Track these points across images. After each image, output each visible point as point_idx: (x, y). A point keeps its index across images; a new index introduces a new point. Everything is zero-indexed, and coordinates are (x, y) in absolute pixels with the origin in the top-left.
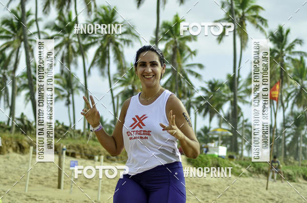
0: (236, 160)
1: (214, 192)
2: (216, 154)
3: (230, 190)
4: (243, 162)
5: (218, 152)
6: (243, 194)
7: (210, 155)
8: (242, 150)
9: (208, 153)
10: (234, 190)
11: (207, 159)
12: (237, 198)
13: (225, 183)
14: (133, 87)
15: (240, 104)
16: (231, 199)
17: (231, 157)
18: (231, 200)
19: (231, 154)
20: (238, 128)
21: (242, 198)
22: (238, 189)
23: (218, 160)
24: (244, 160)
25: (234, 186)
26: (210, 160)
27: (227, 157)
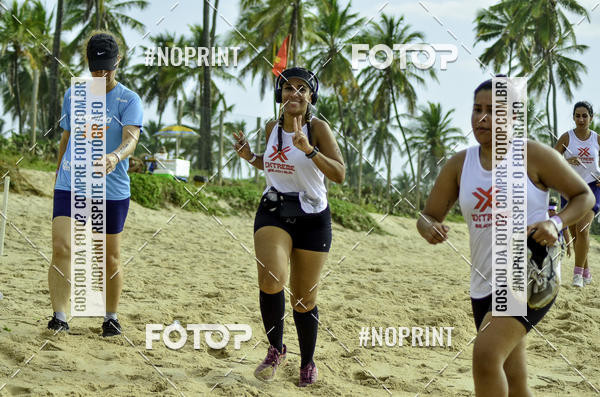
0: (207, 185)
1: (164, 243)
2: (171, 173)
3: (195, 240)
4: (221, 188)
5: (174, 169)
6: (218, 249)
7: (159, 176)
8: (220, 167)
9: (155, 172)
10: (202, 241)
11: (154, 183)
12: (207, 256)
13: (188, 227)
14: (16, 47)
15: (216, 80)
16: (195, 257)
17: (198, 180)
18: (196, 260)
19: (198, 173)
20: (212, 126)
21: (216, 255)
22: (209, 239)
23: (174, 185)
24: (223, 184)
25: (201, 233)
26: (159, 185)
27: (191, 180)
